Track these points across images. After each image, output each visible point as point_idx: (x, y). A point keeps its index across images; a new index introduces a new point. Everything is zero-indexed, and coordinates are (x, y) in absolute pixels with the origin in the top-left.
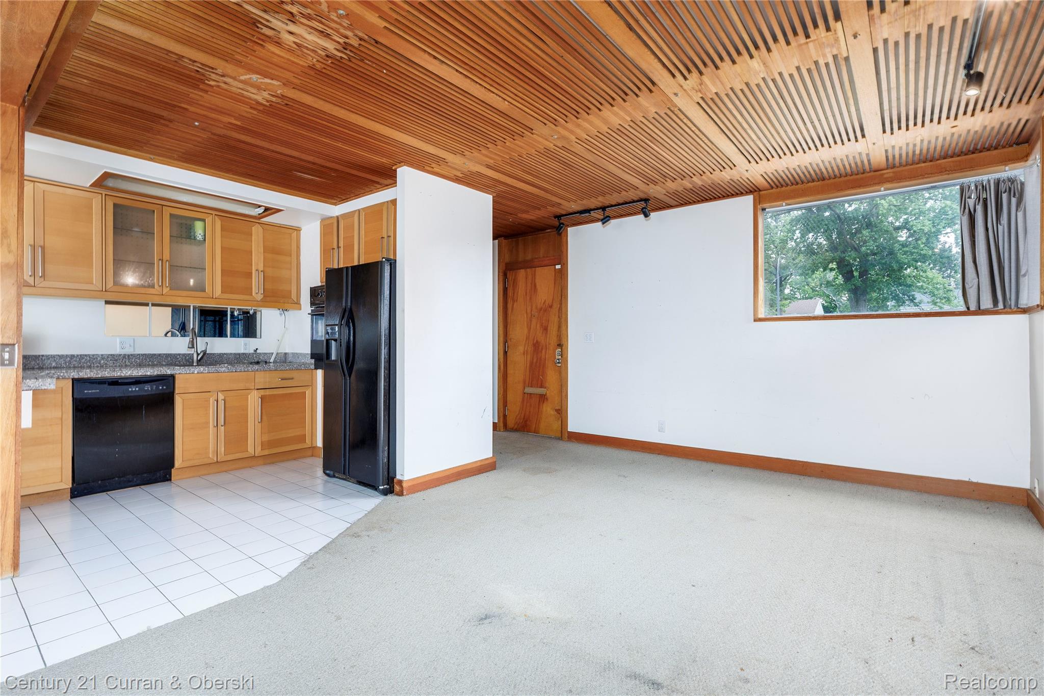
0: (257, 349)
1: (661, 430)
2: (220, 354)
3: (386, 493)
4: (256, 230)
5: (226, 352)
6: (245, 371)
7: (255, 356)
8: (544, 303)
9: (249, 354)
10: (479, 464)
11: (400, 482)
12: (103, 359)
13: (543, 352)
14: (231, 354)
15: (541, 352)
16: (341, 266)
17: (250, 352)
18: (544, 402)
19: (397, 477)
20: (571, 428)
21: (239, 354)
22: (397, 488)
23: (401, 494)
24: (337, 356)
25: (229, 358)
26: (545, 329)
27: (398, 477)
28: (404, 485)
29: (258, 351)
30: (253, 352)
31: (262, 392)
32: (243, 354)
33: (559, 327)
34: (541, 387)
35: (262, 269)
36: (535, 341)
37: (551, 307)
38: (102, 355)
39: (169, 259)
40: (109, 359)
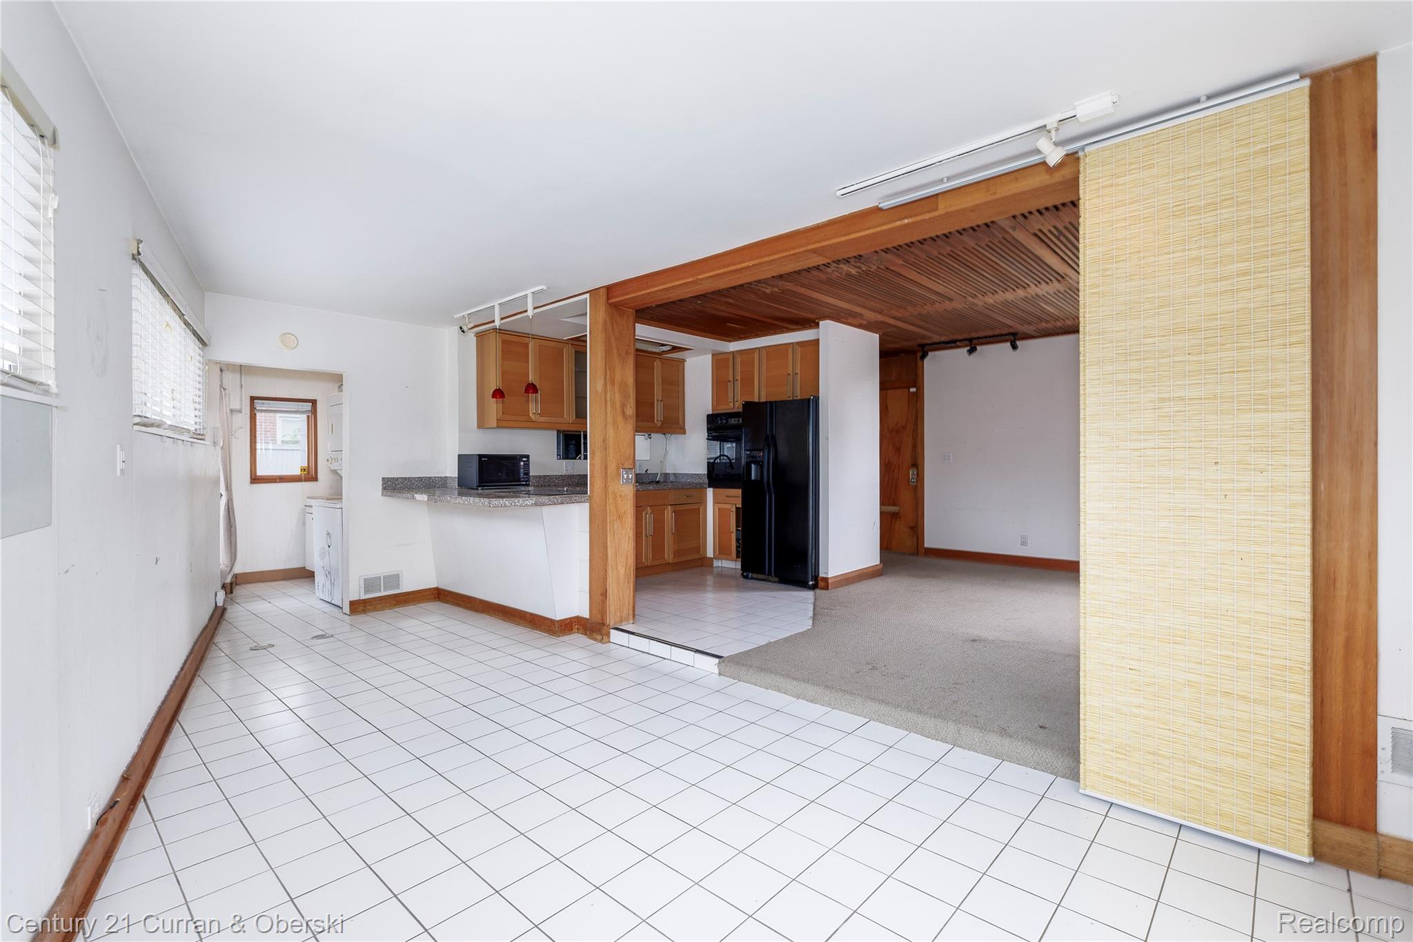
0: (647, 470)
1: (1024, 543)
3: (814, 587)
4: (657, 365)
7: (647, 476)
8: (897, 424)
10: (871, 569)
11: (826, 580)
13: (896, 471)
15: (894, 471)
16: (763, 400)
18: (896, 520)
19: (820, 575)
20: (928, 544)
22: (821, 584)
23: (826, 588)
24: (756, 475)
26: (898, 450)
27: (822, 575)
28: (830, 581)
29: (648, 472)
30: (644, 472)
31: (674, 508)
33: (915, 447)
34: (894, 505)
35: (661, 399)
36: (887, 461)
37: (904, 428)
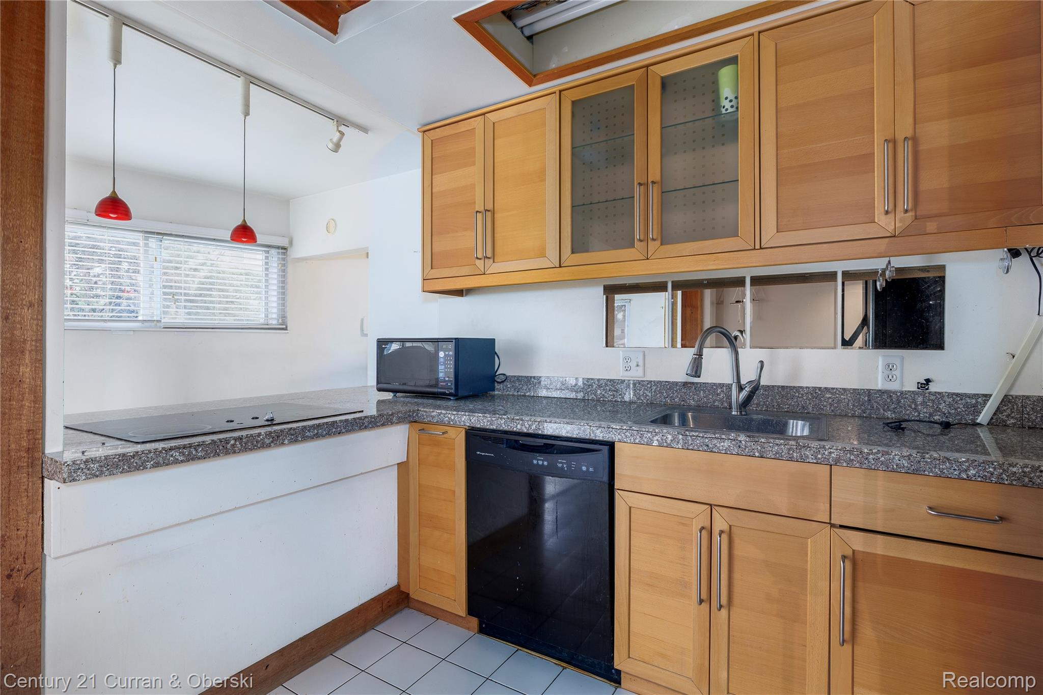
0: (928, 381)
2: (815, 388)
5: (830, 386)
6: (791, 459)
7: (920, 399)
9: (902, 393)
12: (600, 386)
14: (844, 390)
17: (906, 389)
21: (869, 392)
25: (839, 402)
29: (933, 388)
30: (914, 388)
31: (858, 542)
32: (882, 392)
35: (909, 134)
38: (599, 380)
39: (657, 178)
40: (608, 388)
